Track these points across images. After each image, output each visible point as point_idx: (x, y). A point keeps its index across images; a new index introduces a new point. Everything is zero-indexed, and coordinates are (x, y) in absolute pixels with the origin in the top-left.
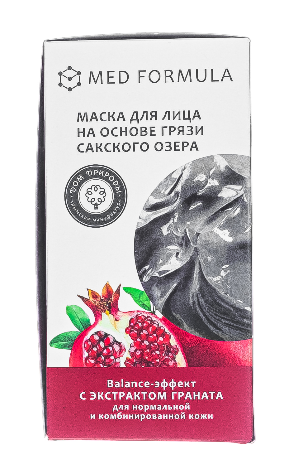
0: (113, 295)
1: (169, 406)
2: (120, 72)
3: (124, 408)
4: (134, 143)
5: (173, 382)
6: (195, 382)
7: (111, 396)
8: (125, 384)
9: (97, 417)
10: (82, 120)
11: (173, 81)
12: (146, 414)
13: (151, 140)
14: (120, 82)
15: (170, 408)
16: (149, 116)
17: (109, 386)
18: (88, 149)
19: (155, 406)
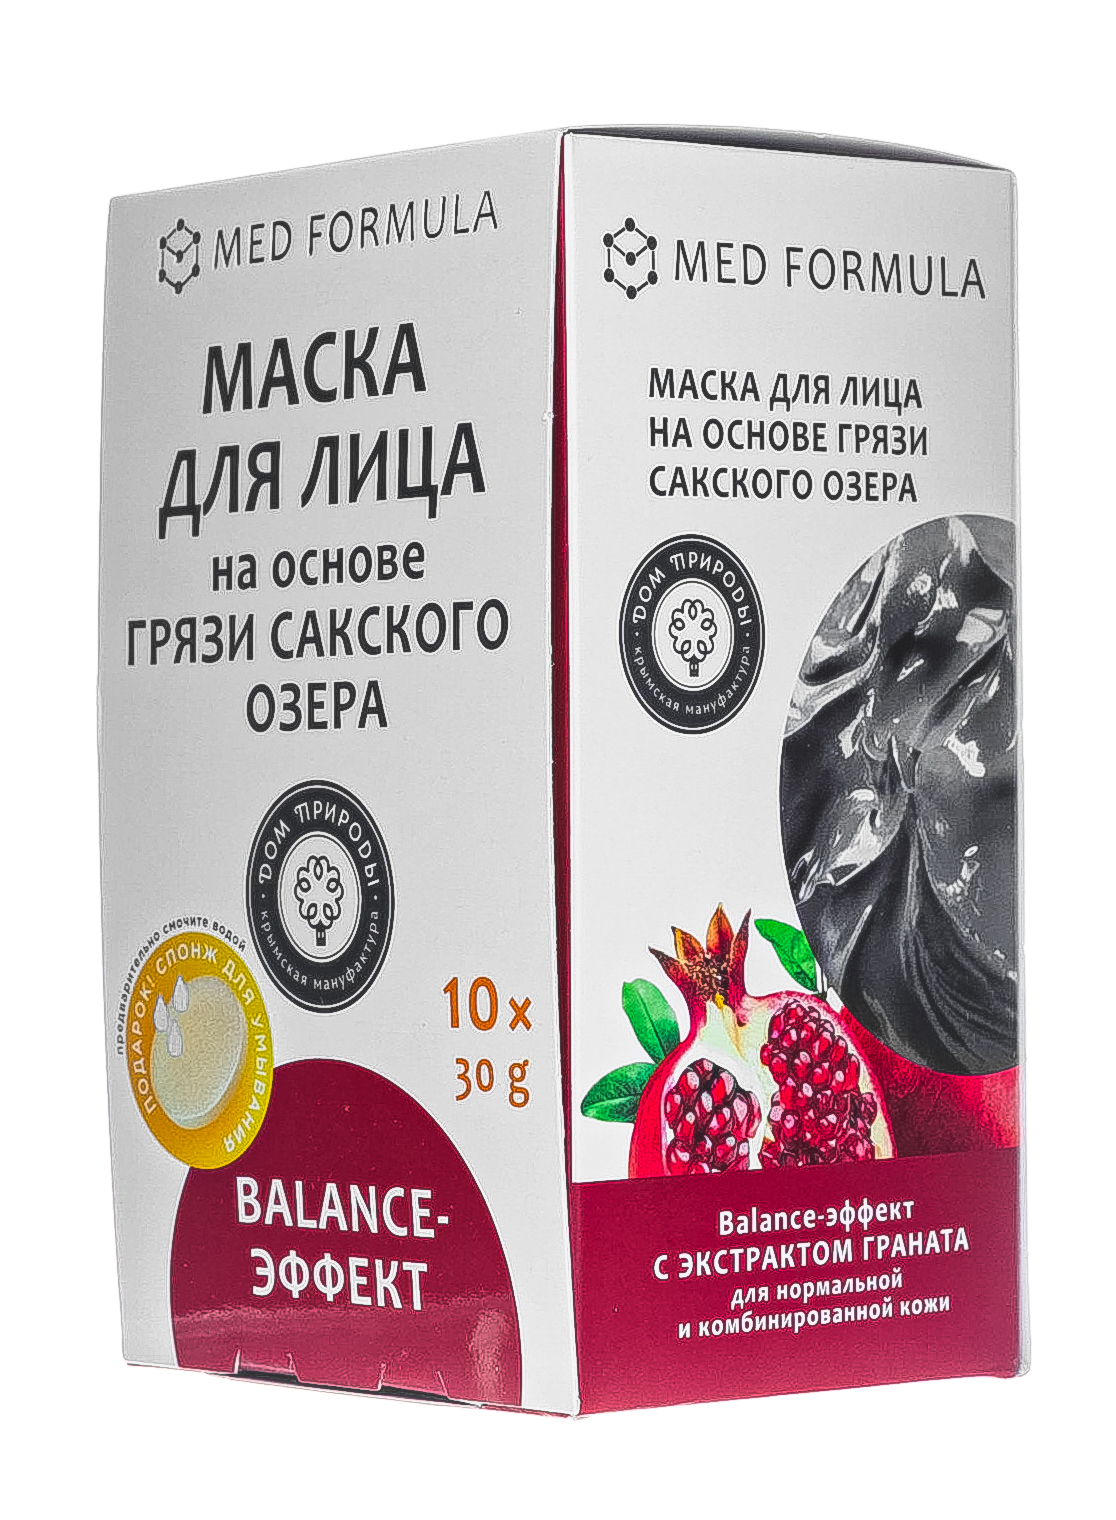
0: (732, 946)
1: (857, 1280)
2: (746, 247)
3: (757, 1295)
4: (780, 473)
5: (866, 1206)
6: (912, 1203)
7: (727, 1262)
8: (760, 1221)
9: (695, 1330)
10: (662, 394)
11: (862, 288)
12: (806, 1309)
13: (816, 464)
14: (747, 281)
15: (860, 1287)
16: (813, 391)
17: (723, 1232)
18: (674, 485)
19: (827, 1283)
